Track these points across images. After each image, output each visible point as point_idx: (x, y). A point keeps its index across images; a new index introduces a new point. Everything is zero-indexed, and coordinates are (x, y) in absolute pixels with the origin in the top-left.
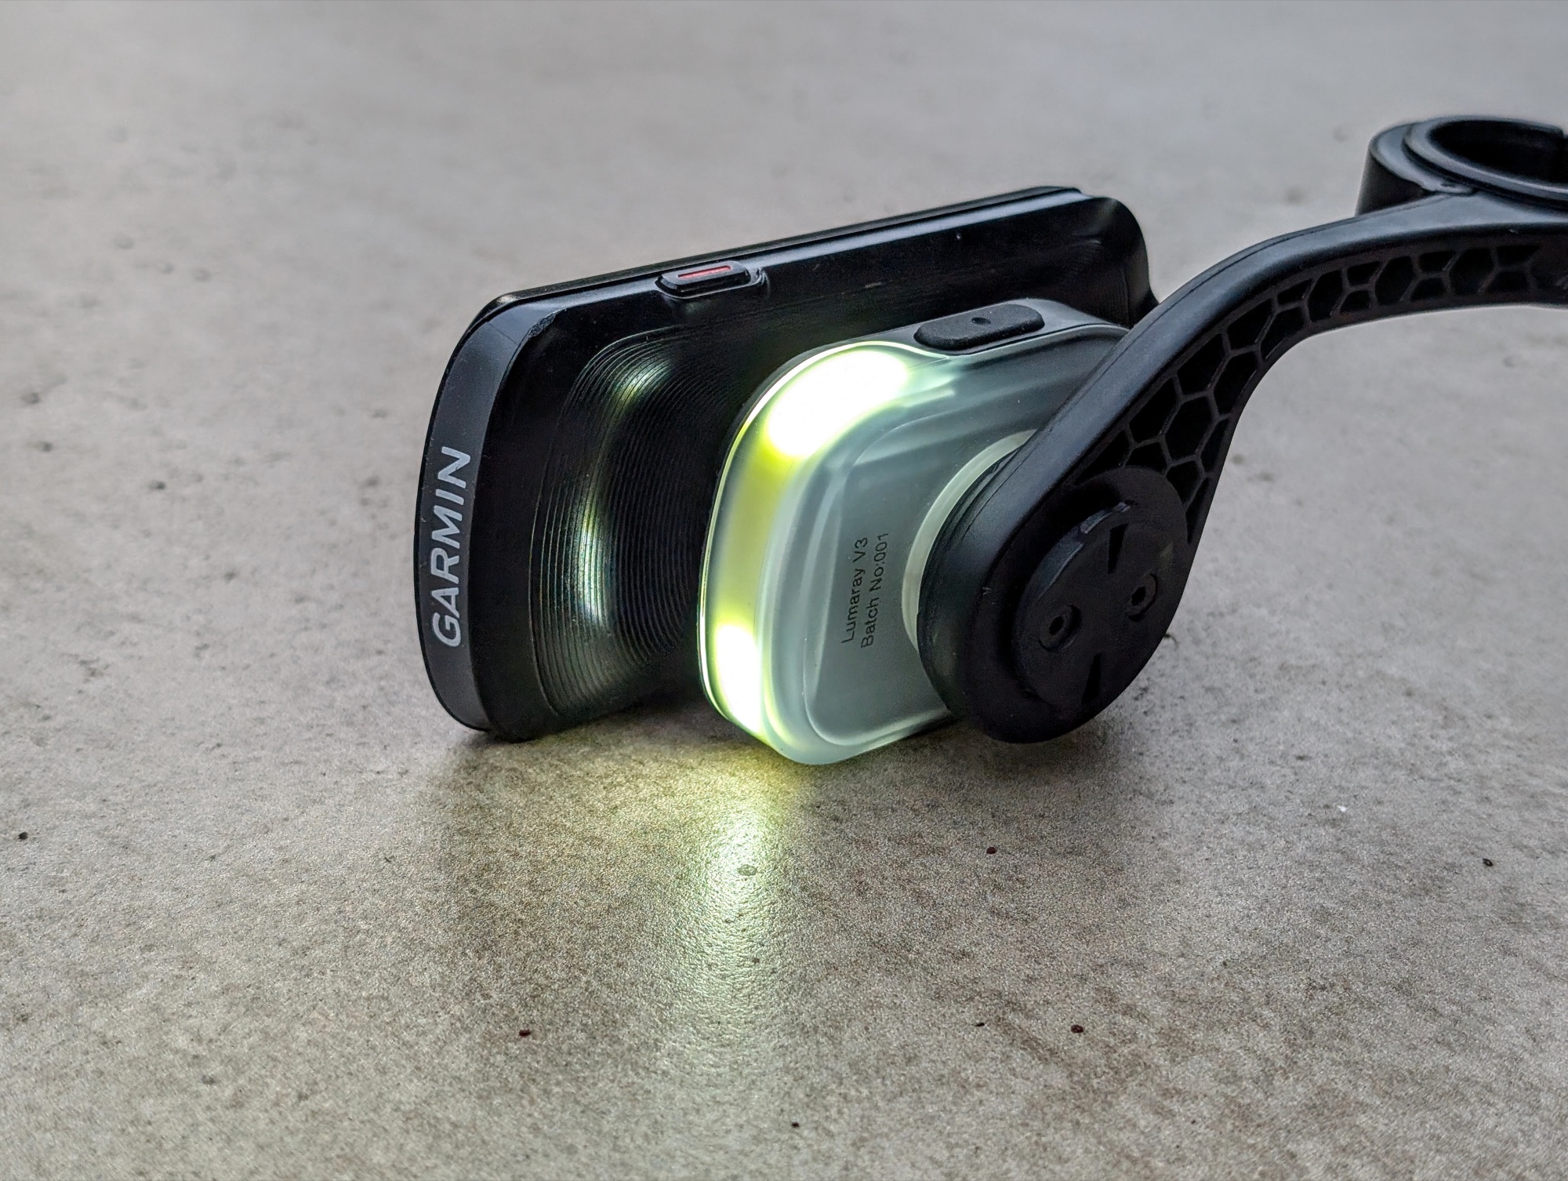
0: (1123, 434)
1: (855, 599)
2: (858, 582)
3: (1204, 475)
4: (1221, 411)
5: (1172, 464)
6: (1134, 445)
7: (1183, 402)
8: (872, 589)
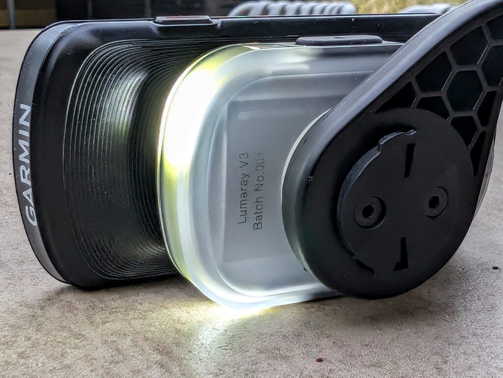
0: (410, 85)
1: (244, 194)
2: (245, 183)
3: (481, 128)
4: (489, 84)
5: (454, 114)
6: (420, 95)
7: (457, 71)
8: (256, 190)
